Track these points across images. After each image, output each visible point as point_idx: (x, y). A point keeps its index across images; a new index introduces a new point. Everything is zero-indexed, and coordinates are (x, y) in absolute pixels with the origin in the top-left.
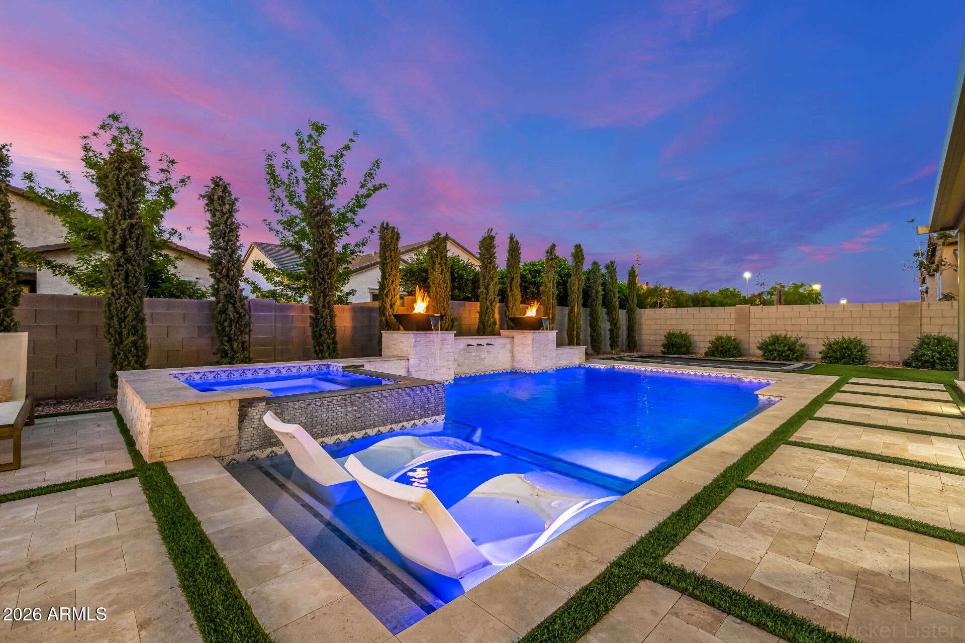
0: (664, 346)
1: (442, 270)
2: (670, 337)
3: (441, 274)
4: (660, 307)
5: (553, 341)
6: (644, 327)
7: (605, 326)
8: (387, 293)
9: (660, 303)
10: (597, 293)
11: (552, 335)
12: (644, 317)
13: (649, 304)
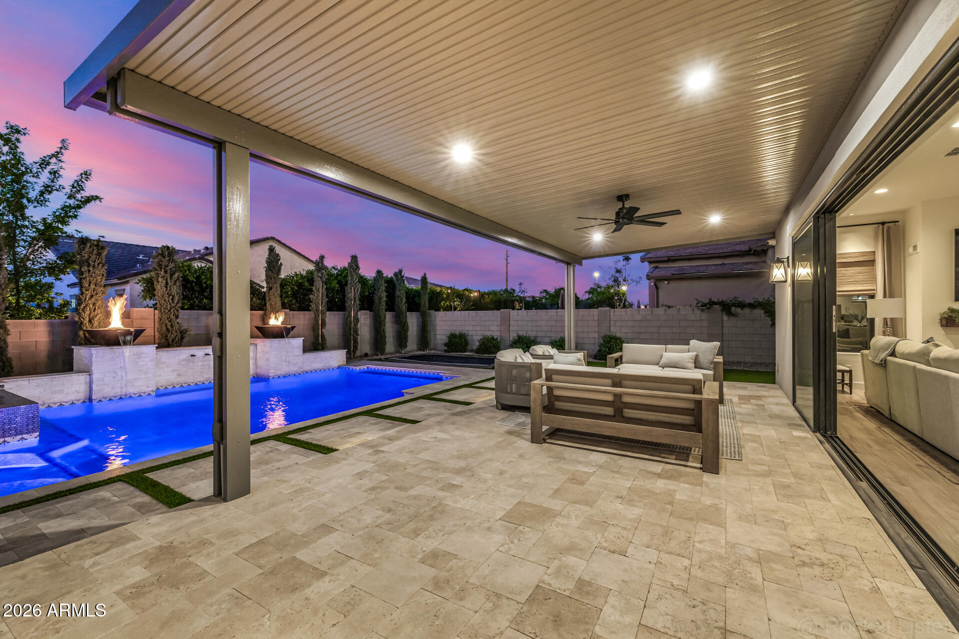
0: (446, 345)
1: (167, 283)
2: (452, 336)
3: (167, 287)
4: (455, 310)
5: (300, 348)
6: (438, 328)
7: (390, 329)
8: (84, 307)
9: (454, 306)
10: (380, 298)
11: (298, 342)
12: (438, 319)
13: (443, 308)
